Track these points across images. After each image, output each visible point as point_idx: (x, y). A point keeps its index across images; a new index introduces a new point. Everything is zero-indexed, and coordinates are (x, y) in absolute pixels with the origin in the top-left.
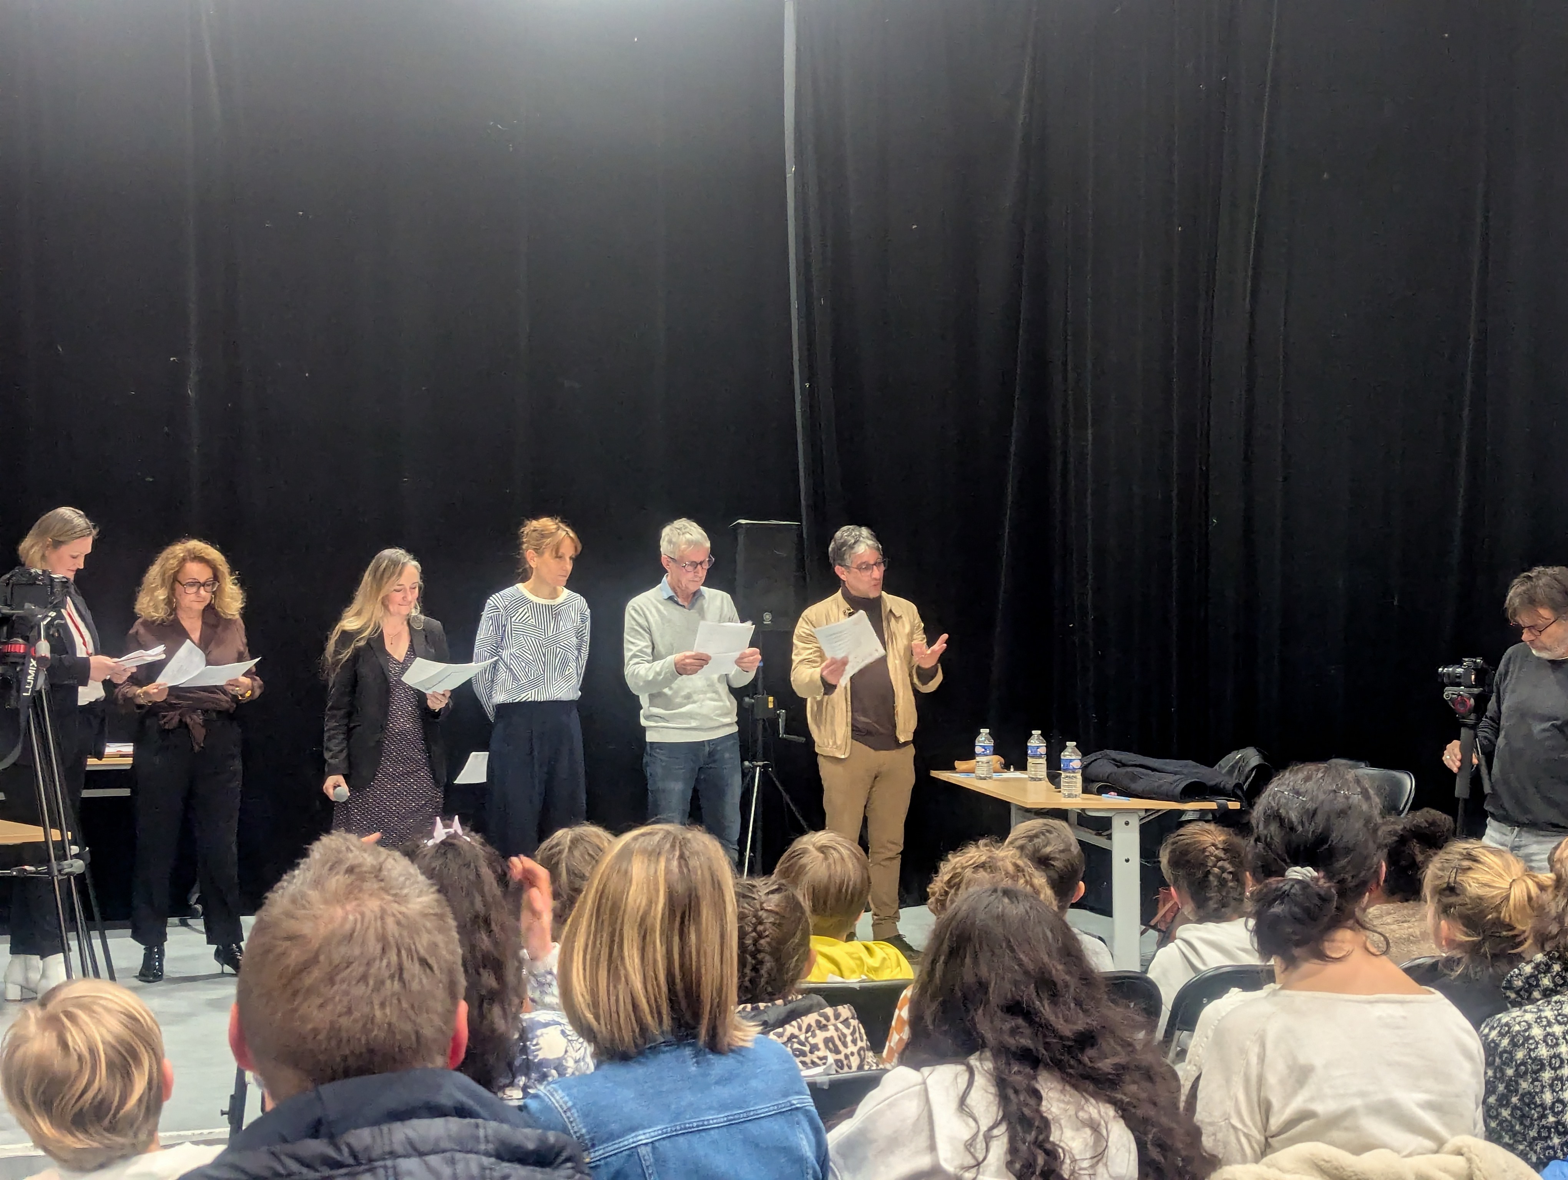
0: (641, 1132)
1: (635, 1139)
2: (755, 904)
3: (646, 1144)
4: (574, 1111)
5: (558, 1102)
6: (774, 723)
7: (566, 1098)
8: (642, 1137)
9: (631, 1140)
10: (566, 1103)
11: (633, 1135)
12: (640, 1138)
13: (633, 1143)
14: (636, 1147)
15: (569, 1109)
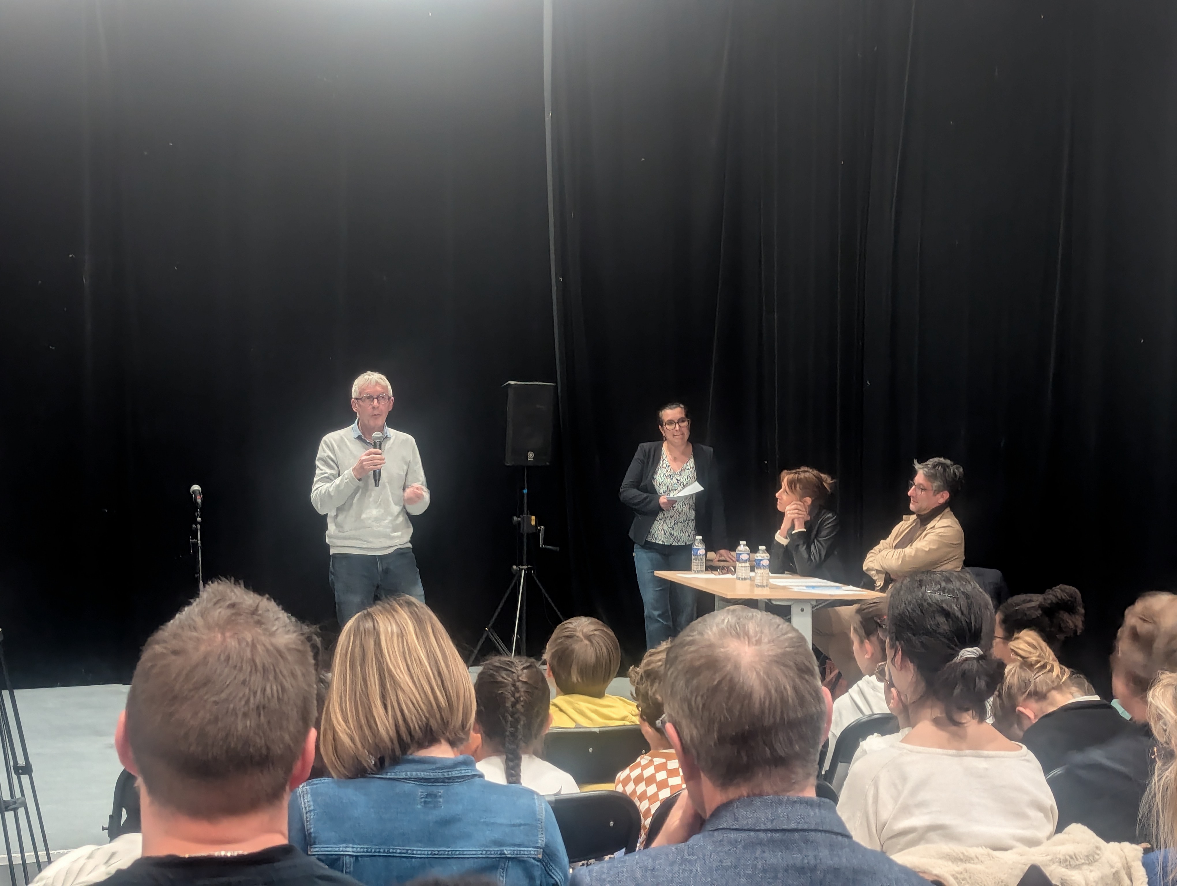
0: (351, 845)
1: (344, 849)
2: (513, 677)
3: (350, 856)
4: (312, 813)
5: (305, 804)
6: (536, 535)
7: (311, 803)
8: (350, 849)
9: (341, 849)
10: (309, 806)
11: (345, 845)
12: (348, 849)
13: (342, 851)
14: (343, 855)
15: (310, 811)
